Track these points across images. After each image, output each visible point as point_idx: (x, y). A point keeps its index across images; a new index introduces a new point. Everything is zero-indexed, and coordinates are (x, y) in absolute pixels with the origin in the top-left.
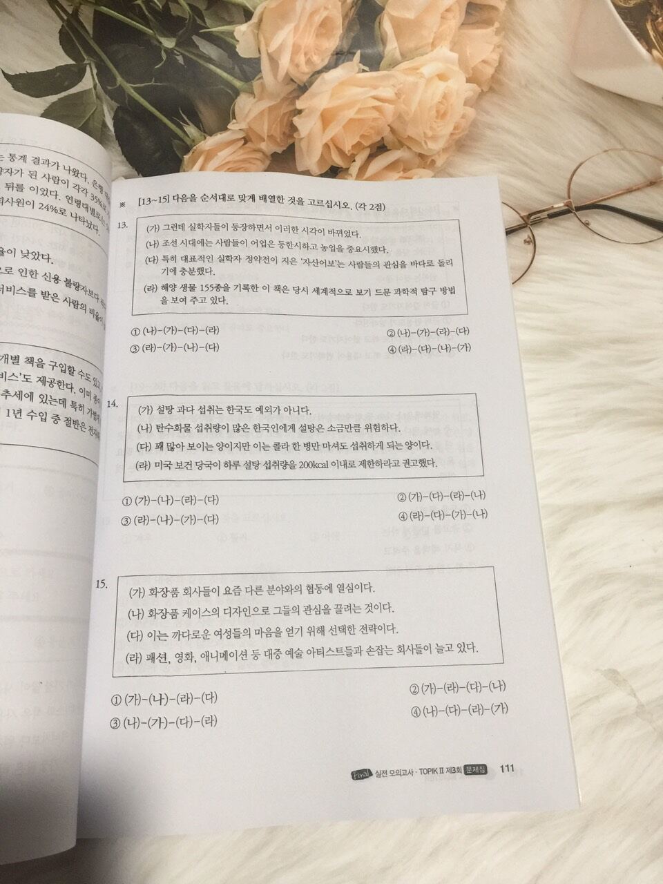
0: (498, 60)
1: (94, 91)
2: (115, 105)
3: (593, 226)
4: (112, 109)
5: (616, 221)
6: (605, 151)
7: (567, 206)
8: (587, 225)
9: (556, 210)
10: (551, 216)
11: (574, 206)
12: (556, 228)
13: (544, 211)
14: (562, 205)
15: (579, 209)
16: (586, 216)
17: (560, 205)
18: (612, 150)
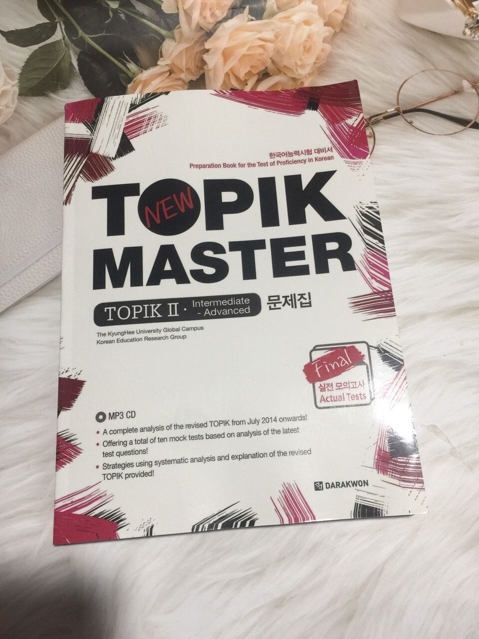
0: (346, 9)
1: (63, 41)
2: (78, 50)
3: (416, 124)
4: (77, 54)
5: (431, 119)
6: (423, 71)
7: (397, 110)
8: (411, 123)
9: (389, 114)
10: (385, 118)
11: (401, 110)
12: (389, 126)
13: (381, 114)
14: (394, 109)
15: (405, 112)
16: (410, 117)
17: (391, 110)
18: (428, 70)
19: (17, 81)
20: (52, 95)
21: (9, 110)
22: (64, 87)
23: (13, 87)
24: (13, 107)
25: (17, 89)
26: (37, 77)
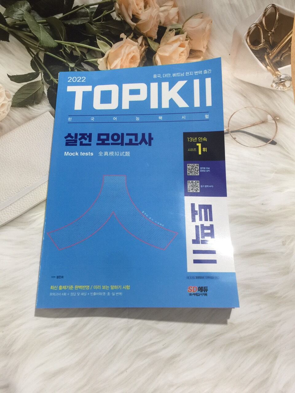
3: (238, 139)
6: (245, 108)
8: (235, 139)
14: (225, 130)
16: (234, 135)
18: (248, 107)
19: (11, 99)
20: (30, 107)
21: (4, 114)
22: (37, 103)
23: (9, 102)
24: (7, 112)
25: (11, 103)
26: (23, 97)
